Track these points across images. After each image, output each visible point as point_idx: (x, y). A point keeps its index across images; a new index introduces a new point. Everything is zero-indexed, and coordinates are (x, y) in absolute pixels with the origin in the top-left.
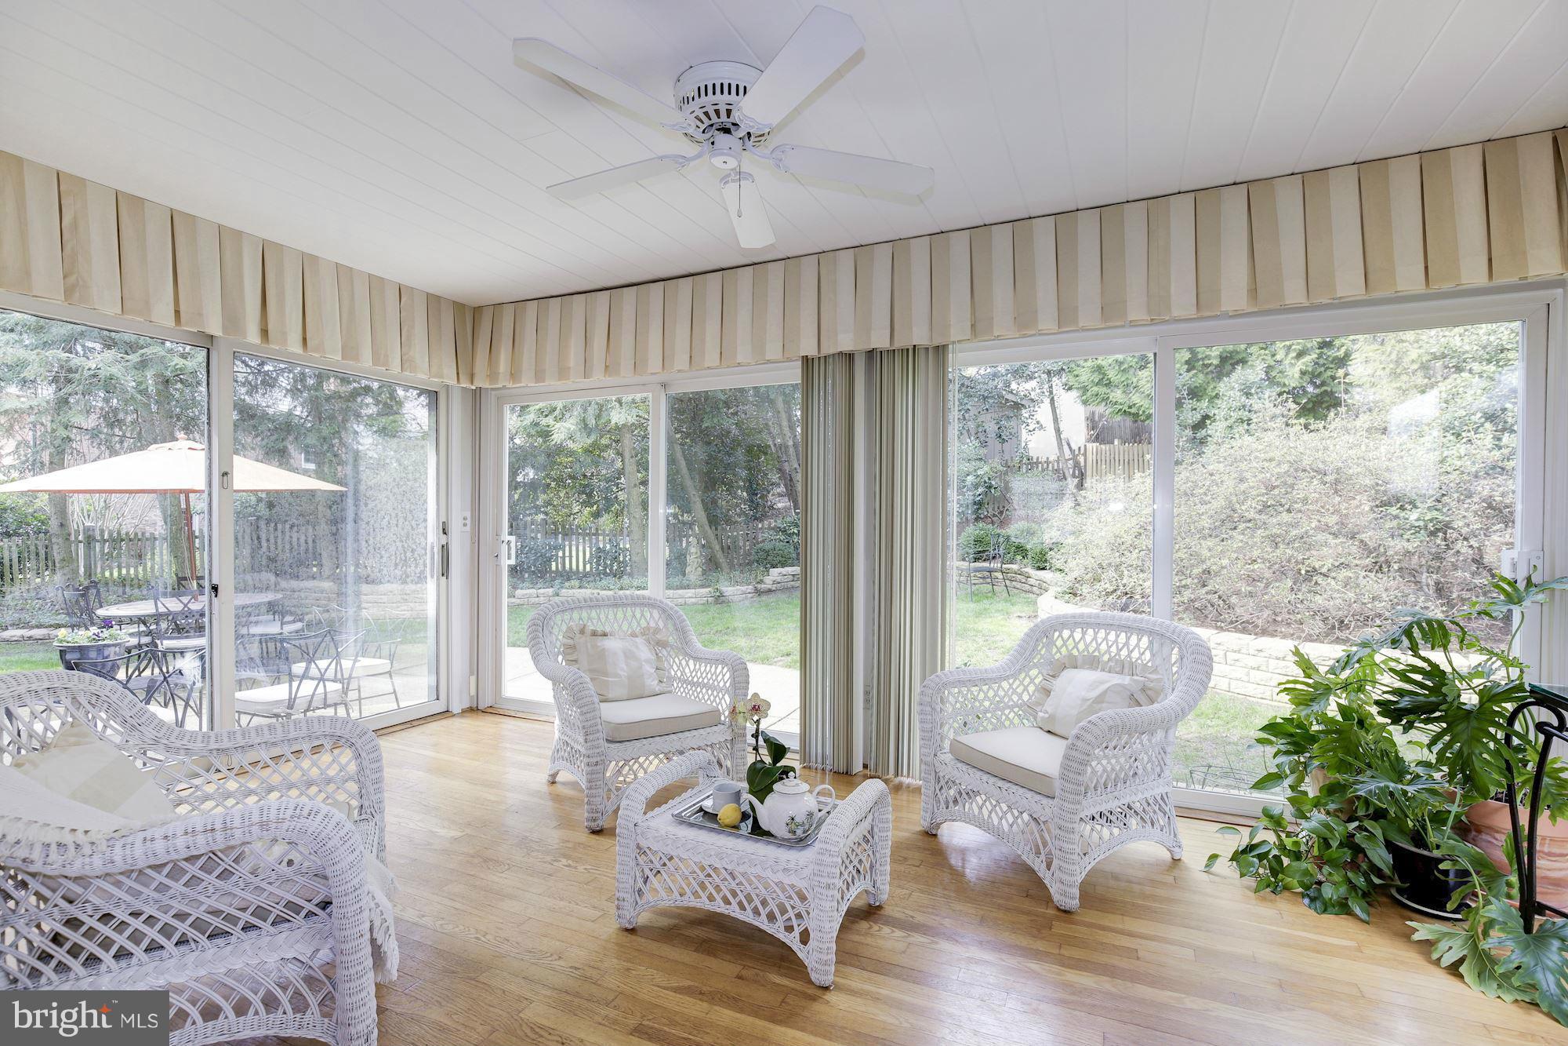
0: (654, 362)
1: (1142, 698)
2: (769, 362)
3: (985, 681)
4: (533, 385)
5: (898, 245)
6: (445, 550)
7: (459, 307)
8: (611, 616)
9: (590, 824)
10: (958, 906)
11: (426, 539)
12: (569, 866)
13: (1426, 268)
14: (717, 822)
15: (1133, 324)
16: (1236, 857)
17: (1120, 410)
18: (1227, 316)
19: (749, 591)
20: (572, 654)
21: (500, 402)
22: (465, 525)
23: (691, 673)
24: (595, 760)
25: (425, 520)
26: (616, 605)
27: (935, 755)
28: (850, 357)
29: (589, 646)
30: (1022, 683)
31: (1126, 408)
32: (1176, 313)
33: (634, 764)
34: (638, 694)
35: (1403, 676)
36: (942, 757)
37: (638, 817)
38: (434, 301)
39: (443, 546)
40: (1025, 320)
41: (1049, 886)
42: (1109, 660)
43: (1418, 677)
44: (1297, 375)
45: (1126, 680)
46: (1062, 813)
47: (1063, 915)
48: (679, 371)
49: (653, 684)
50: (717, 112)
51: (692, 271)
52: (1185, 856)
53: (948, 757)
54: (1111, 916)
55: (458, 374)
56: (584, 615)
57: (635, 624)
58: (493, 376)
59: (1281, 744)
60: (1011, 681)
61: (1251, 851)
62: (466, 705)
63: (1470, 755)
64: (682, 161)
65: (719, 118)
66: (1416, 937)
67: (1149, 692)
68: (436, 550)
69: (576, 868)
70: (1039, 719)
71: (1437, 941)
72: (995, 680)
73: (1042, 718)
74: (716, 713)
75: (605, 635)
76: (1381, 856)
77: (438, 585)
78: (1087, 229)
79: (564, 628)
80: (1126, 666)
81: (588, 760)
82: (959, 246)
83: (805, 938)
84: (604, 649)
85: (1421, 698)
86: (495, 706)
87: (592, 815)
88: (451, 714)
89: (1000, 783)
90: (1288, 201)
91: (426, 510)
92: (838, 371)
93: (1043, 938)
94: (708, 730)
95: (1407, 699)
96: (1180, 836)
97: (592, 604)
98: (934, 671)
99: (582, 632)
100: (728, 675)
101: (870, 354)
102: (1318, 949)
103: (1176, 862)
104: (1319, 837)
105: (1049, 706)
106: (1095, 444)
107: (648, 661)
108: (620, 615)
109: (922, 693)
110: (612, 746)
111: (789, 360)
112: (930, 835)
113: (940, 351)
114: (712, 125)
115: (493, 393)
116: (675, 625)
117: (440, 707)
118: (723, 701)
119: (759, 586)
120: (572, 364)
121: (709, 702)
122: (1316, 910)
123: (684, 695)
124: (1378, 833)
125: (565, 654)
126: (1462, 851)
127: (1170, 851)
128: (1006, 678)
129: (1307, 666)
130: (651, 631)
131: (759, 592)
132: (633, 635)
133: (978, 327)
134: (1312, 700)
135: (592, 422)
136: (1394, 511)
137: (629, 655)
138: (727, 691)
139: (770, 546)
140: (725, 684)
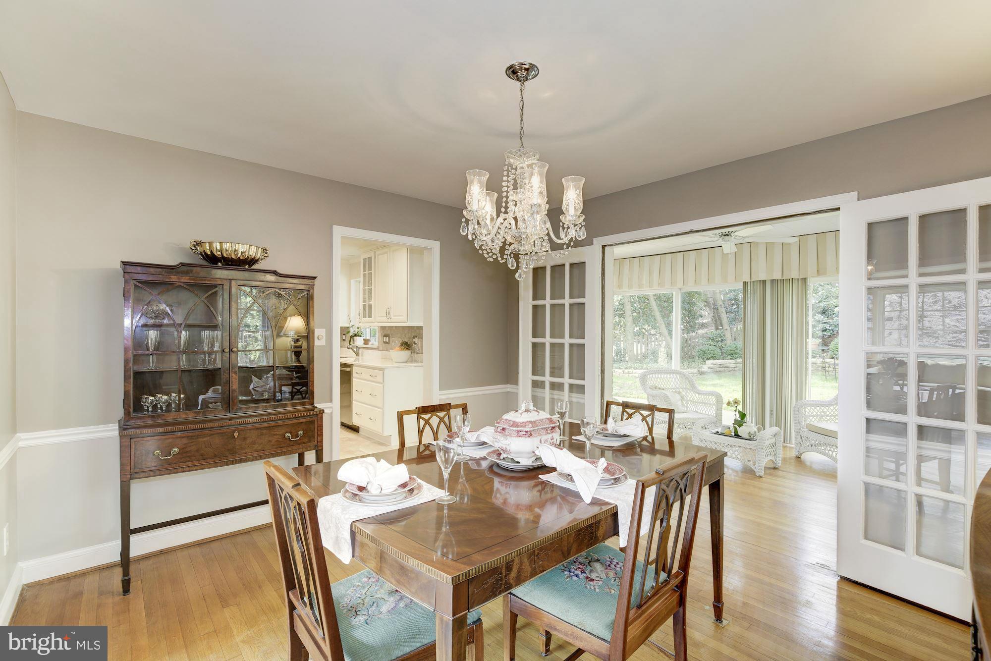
19: (695, 372)
23: (697, 399)
27: (800, 429)
28: (764, 282)
36: (804, 431)
48: (689, 286)
53: (806, 430)
82: (812, 240)
92: (758, 288)
98: (801, 399)
100: (714, 399)
101: (773, 281)
109: (795, 407)
111: (738, 282)
112: (798, 458)
113: (804, 280)
116: (689, 381)
119: (701, 369)
120: (644, 283)
131: (701, 373)
138: (714, 405)
139: (705, 348)
140: (713, 402)
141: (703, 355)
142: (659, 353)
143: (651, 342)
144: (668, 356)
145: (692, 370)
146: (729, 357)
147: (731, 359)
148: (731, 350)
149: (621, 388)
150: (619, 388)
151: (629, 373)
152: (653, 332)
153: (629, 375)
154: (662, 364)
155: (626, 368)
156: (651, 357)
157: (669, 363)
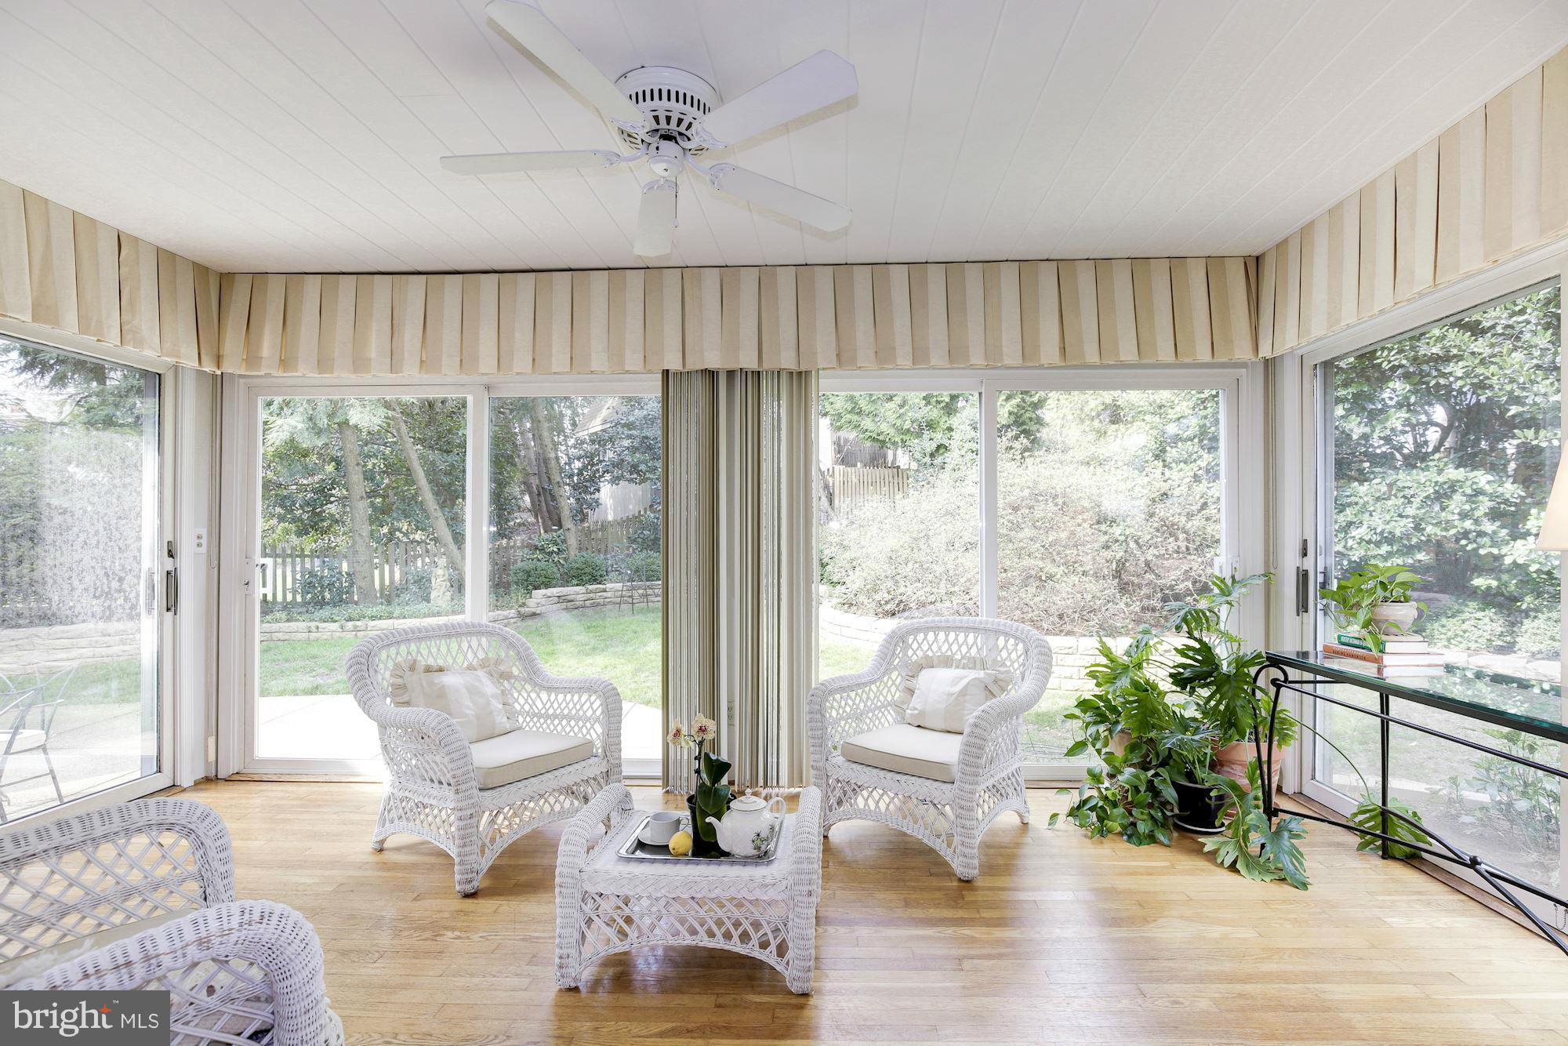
0: (487, 363)
1: (994, 689)
2: (627, 372)
3: (859, 686)
4: (311, 375)
5: (766, 271)
6: (172, 579)
7: (201, 271)
8: (444, 649)
9: (463, 886)
10: (880, 895)
11: (139, 563)
12: (459, 938)
13: (1176, 345)
14: (669, 853)
15: (972, 367)
16: (1074, 812)
17: (870, 437)
18: (1041, 367)
19: (512, 615)
20: (403, 694)
21: (252, 392)
22: (199, 545)
23: (544, 705)
24: (469, 812)
25: (139, 539)
26: (449, 636)
27: (827, 759)
29: (424, 684)
30: (886, 684)
31: (875, 435)
32: (1007, 361)
33: (509, 811)
34: (491, 735)
35: (1182, 653)
36: (834, 761)
37: (580, 862)
38: (166, 259)
39: (168, 573)
40: (884, 355)
41: (951, 862)
42: (963, 658)
43: (1191, 654)
44: (1006, 415)
45: (981, 674)
46: (962, 793)
47: (966, 885)
48: (518, 374)
49: (502, 722)
50: (668, 119)
51: (534, 267)
52: (1031, 819)
54: (1003, 878)
55: (199, 354)
56: (413, 647)
57: (470, 656)
58: (252, 358)
59: (1088, 717)
60: (878, 684)
61: (1083, 806)
62: (201, 775)
63: (1234, 708)
64: (613, 158)
65: (668, 124)
66: (1206, 849)
67: (1000, 683)
68: (156, 578)
69: (468, 938)
70: (907, 716)
71: (1219, 849)
72: (865, 684)
73: (912, 714)
74: (590, 744)
75: (441, 670)
76: (1170, 794)
77: (161, 624)
78: (936, 279)
79: (390, 665)
80: (978, 662)
81: (459, 814)
82: (824, 280)
83: (782, 950)
84: (443, 686)
85: (1198, 669)
86: (244, 771)
87: (466, 876)
88: (179, 789)
89: (898, 777)
90: (1085, 279)
91: (140, 526)
92: (699, 386)
93: (961, 908)
94: (583, 764)
95: (1189, 670)
96: (1028, 803)
97: (421, 635)
99: (412, 668)
100: (598, 703)
101: (734, 373)
102: (1150, 872)
103: (1025, 824)
104: (1131, 786)
105: (916, 702)
106: (842, 467)
107: (494, 696)
108: (454, 646)
110: (486, 794)
111: (650, 372)
114: (657, 130)
115: (242, 381)
116: (518, 654)
117: (163, 781)
118: (592, 731)
119: (522, 610)
121: (572, 734)
122: (1134, 844)
123: (534, 729)
124: (1166, 775)
125: (393, 695)
126: (1222, 781)
127: (1020, 816)
128: (873, 682)
129: (1106, 652)
130: (492, 662)
131: (523, 617)
132: (471, 668)
133: (844, 358)
134: (1115, 678)
135: (323, 422)
136: (1103, 527)
137: (473, 691)
138: (597, 720)
139: (530, 565)
140: (594, 712)
141: (527, 580)
142: (433, 580)
143: (416, 557)
144: (452, 586)
145: (506, 613)
146: (575, 582)
147: (577, 585)
148: (578, 568)
149: (332, 670)
150: (326, 671)
151: (356, 629)
152: (418, 536)
153: (356, 635)
154: (440, 602)
155: (350, 619)
156: (414, 588)
157: (456, 601)
